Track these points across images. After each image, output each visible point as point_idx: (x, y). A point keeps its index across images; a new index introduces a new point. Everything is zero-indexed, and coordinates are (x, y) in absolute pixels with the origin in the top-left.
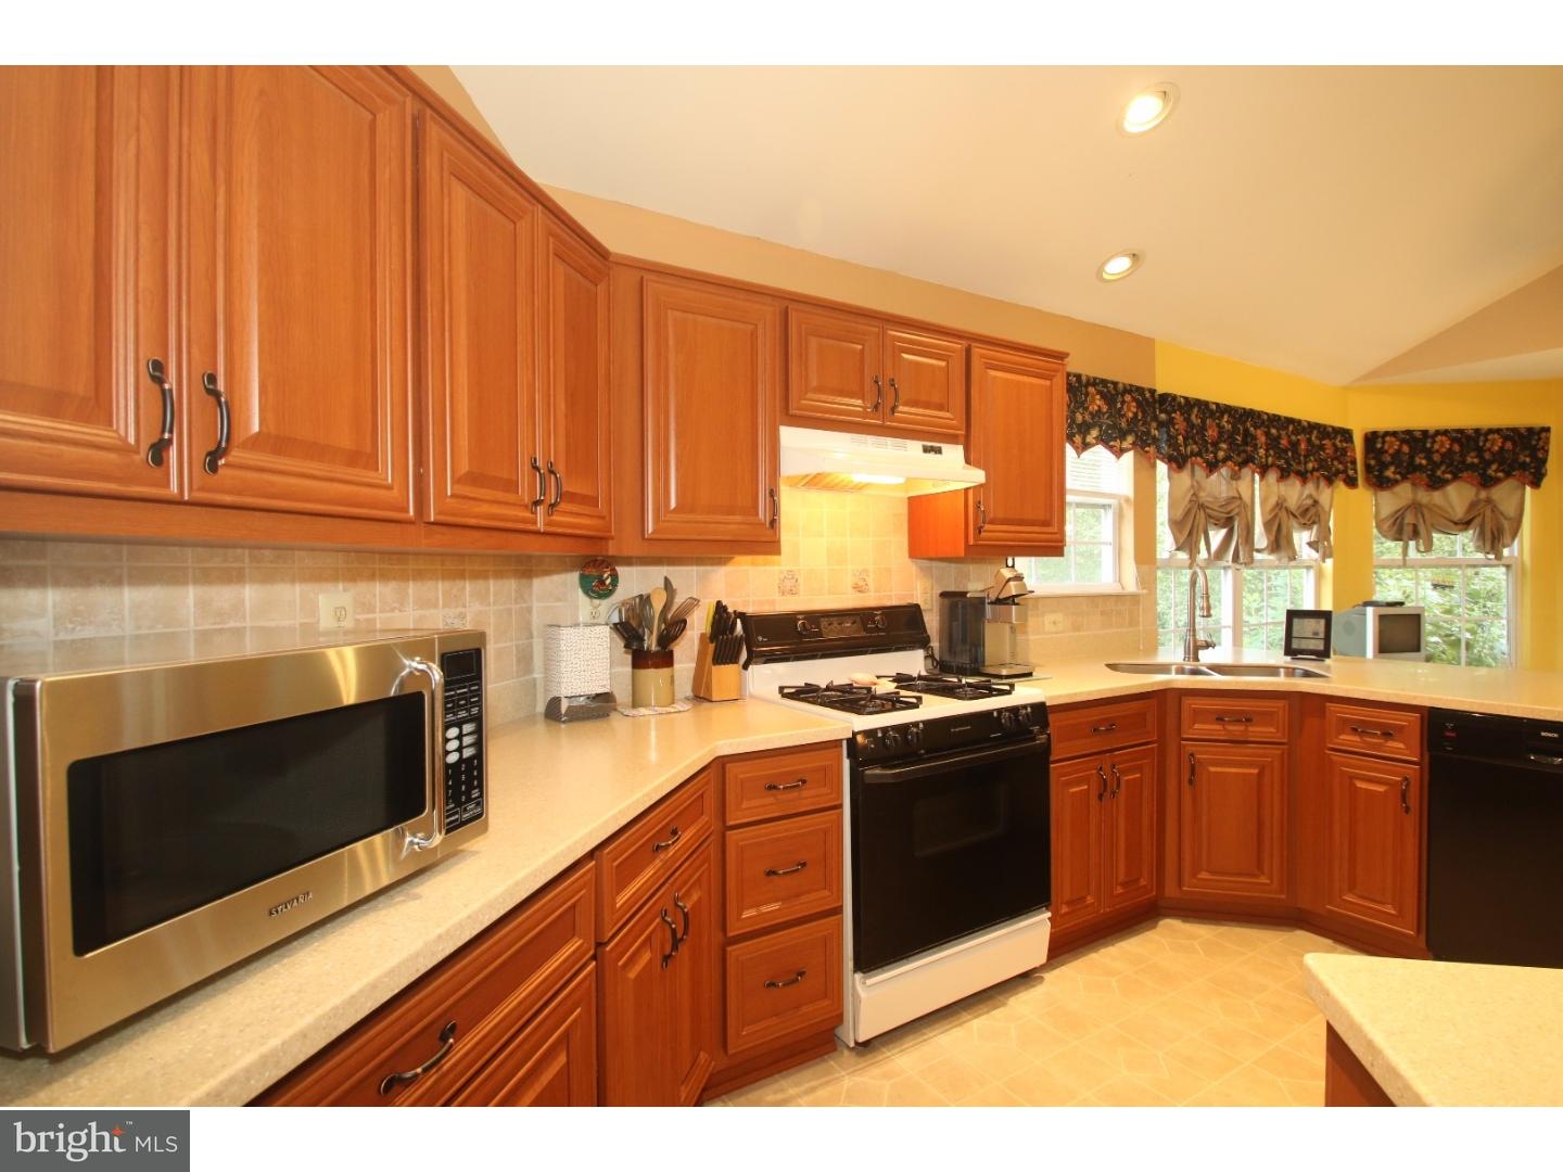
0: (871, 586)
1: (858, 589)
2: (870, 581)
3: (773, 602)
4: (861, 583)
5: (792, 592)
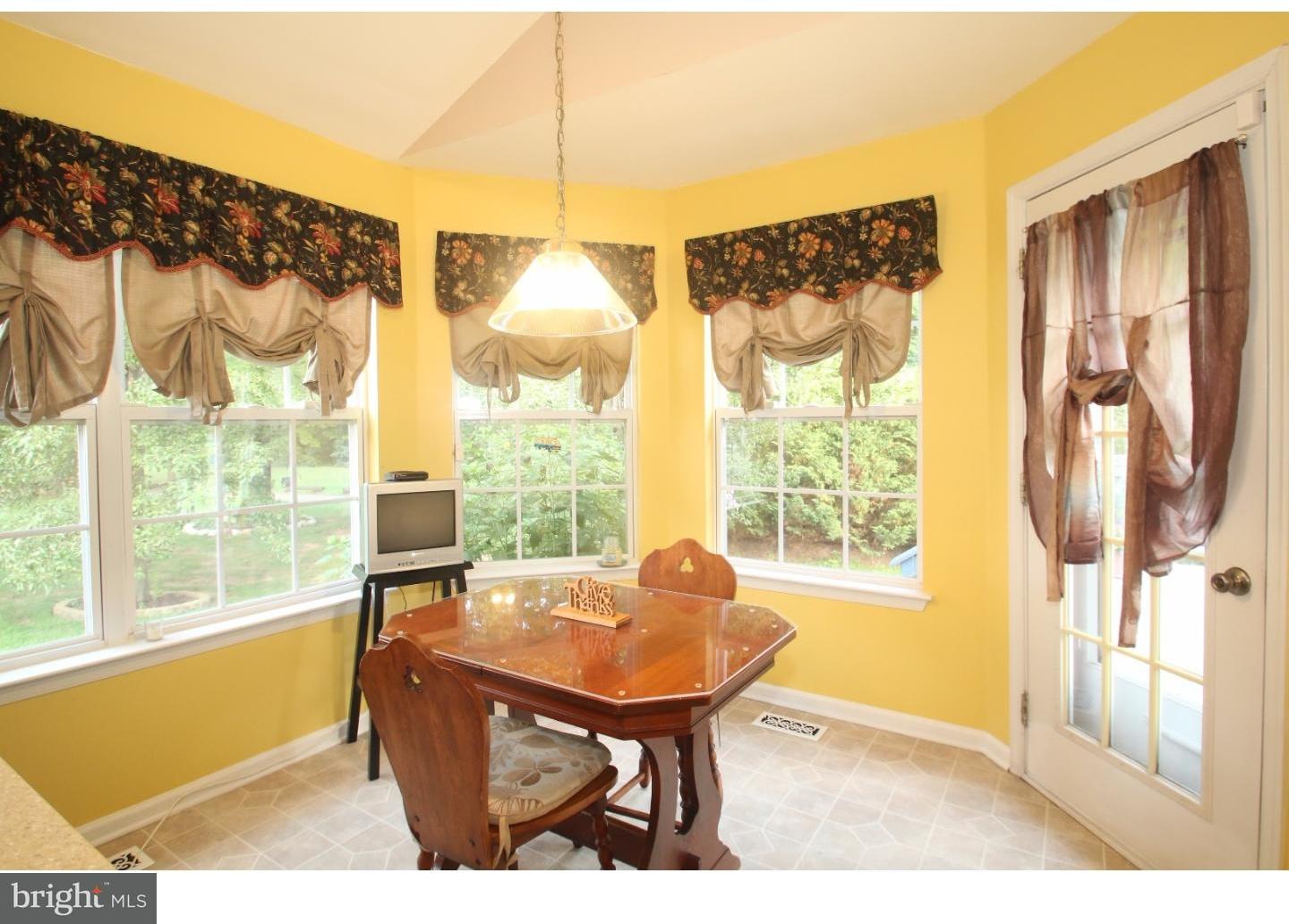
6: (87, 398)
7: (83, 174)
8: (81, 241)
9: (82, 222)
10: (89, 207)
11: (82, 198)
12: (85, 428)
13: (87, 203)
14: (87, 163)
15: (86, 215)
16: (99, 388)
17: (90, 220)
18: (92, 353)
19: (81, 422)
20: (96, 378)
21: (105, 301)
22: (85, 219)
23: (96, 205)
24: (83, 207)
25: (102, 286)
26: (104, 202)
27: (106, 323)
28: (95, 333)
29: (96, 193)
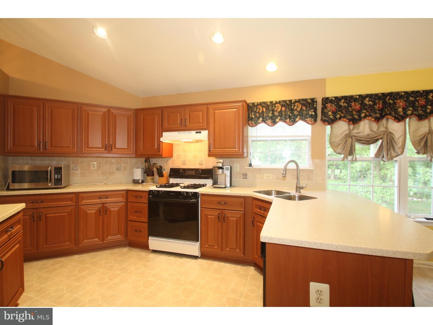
0: (204, 164)
1: (200, 164)
2: (204, 162)
3: (180, 166)
4: (201, 163)
5: (184, 164)
6: (399, 155)
7: (400, 102)
8: (400, 118)
9: (400, 113)
10: (402, 109)
11: (400, 107)
12: (397, 163)
13: (401, 108)
14: (401, 99)
15: (401, 111)
16: (402, 153)
17: (402, 113)
18: (400, 144)
19: (396, 161)
20: (402, 150)
21: (404, 131)
22: (401, 112)
23: (403, 109)
24: (400, 110)
25: (403, 127)
26: (405, 107)
27: (404, 136)
28: (401, 139)
29: (403, 105)
